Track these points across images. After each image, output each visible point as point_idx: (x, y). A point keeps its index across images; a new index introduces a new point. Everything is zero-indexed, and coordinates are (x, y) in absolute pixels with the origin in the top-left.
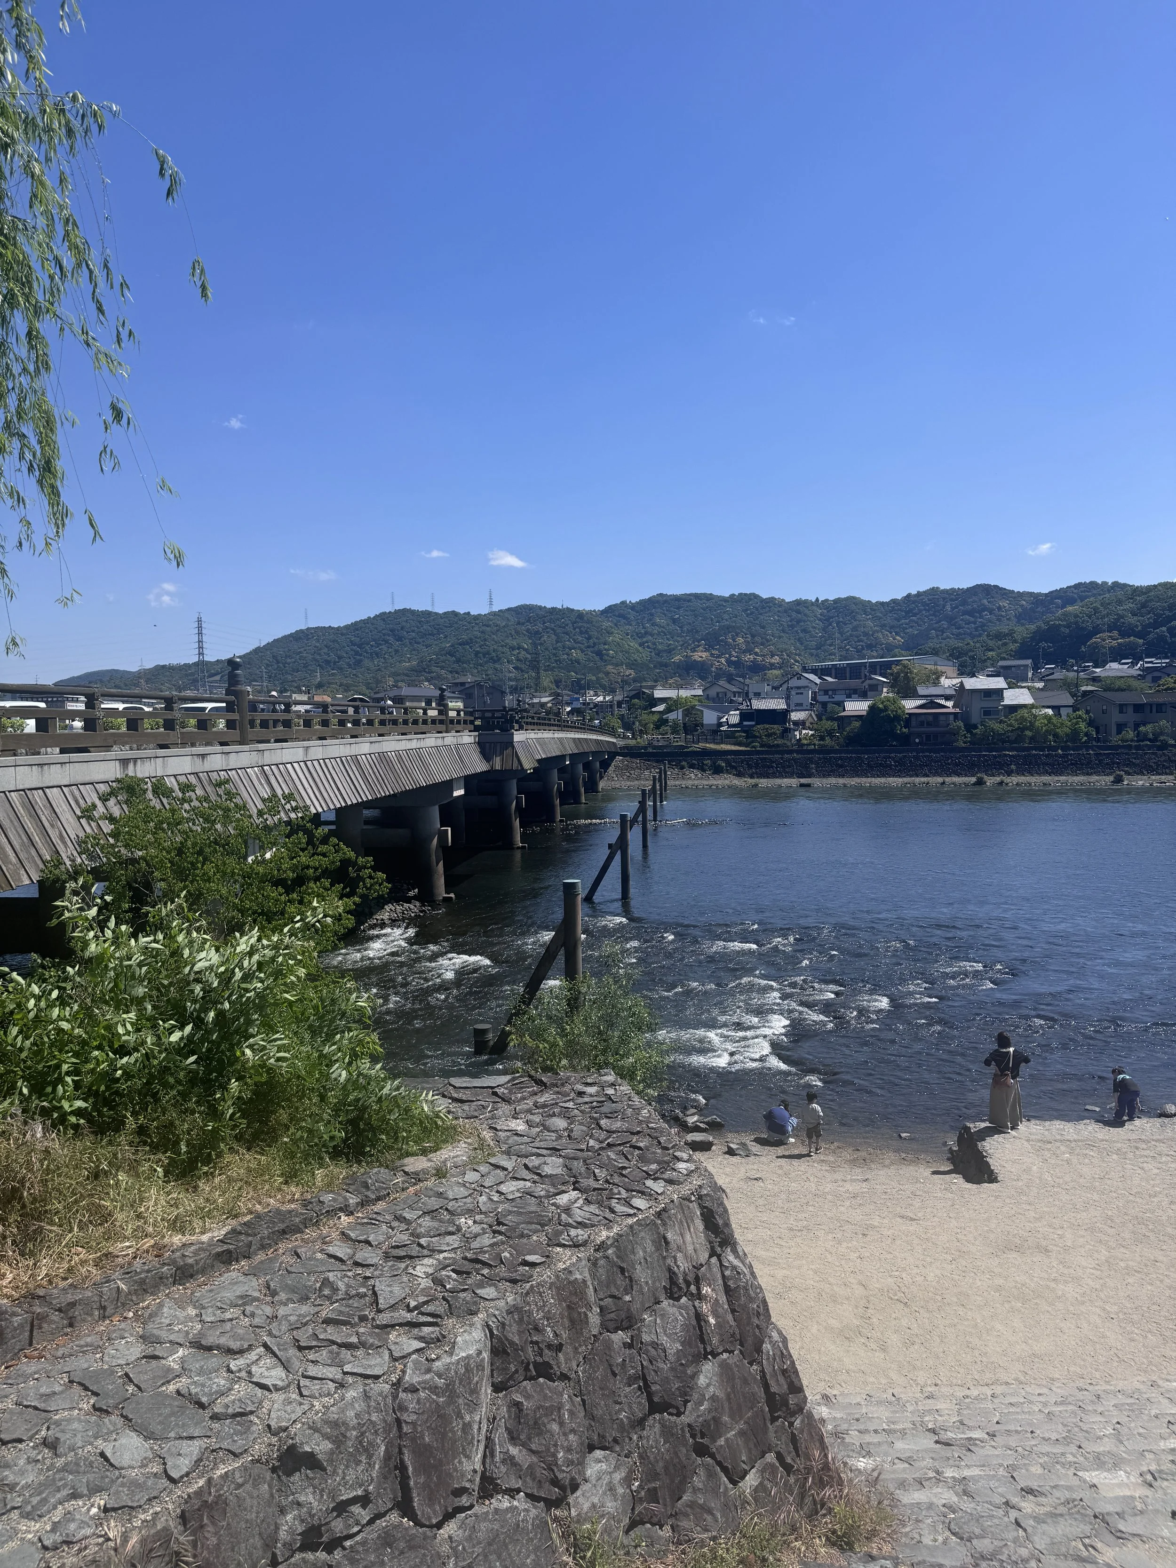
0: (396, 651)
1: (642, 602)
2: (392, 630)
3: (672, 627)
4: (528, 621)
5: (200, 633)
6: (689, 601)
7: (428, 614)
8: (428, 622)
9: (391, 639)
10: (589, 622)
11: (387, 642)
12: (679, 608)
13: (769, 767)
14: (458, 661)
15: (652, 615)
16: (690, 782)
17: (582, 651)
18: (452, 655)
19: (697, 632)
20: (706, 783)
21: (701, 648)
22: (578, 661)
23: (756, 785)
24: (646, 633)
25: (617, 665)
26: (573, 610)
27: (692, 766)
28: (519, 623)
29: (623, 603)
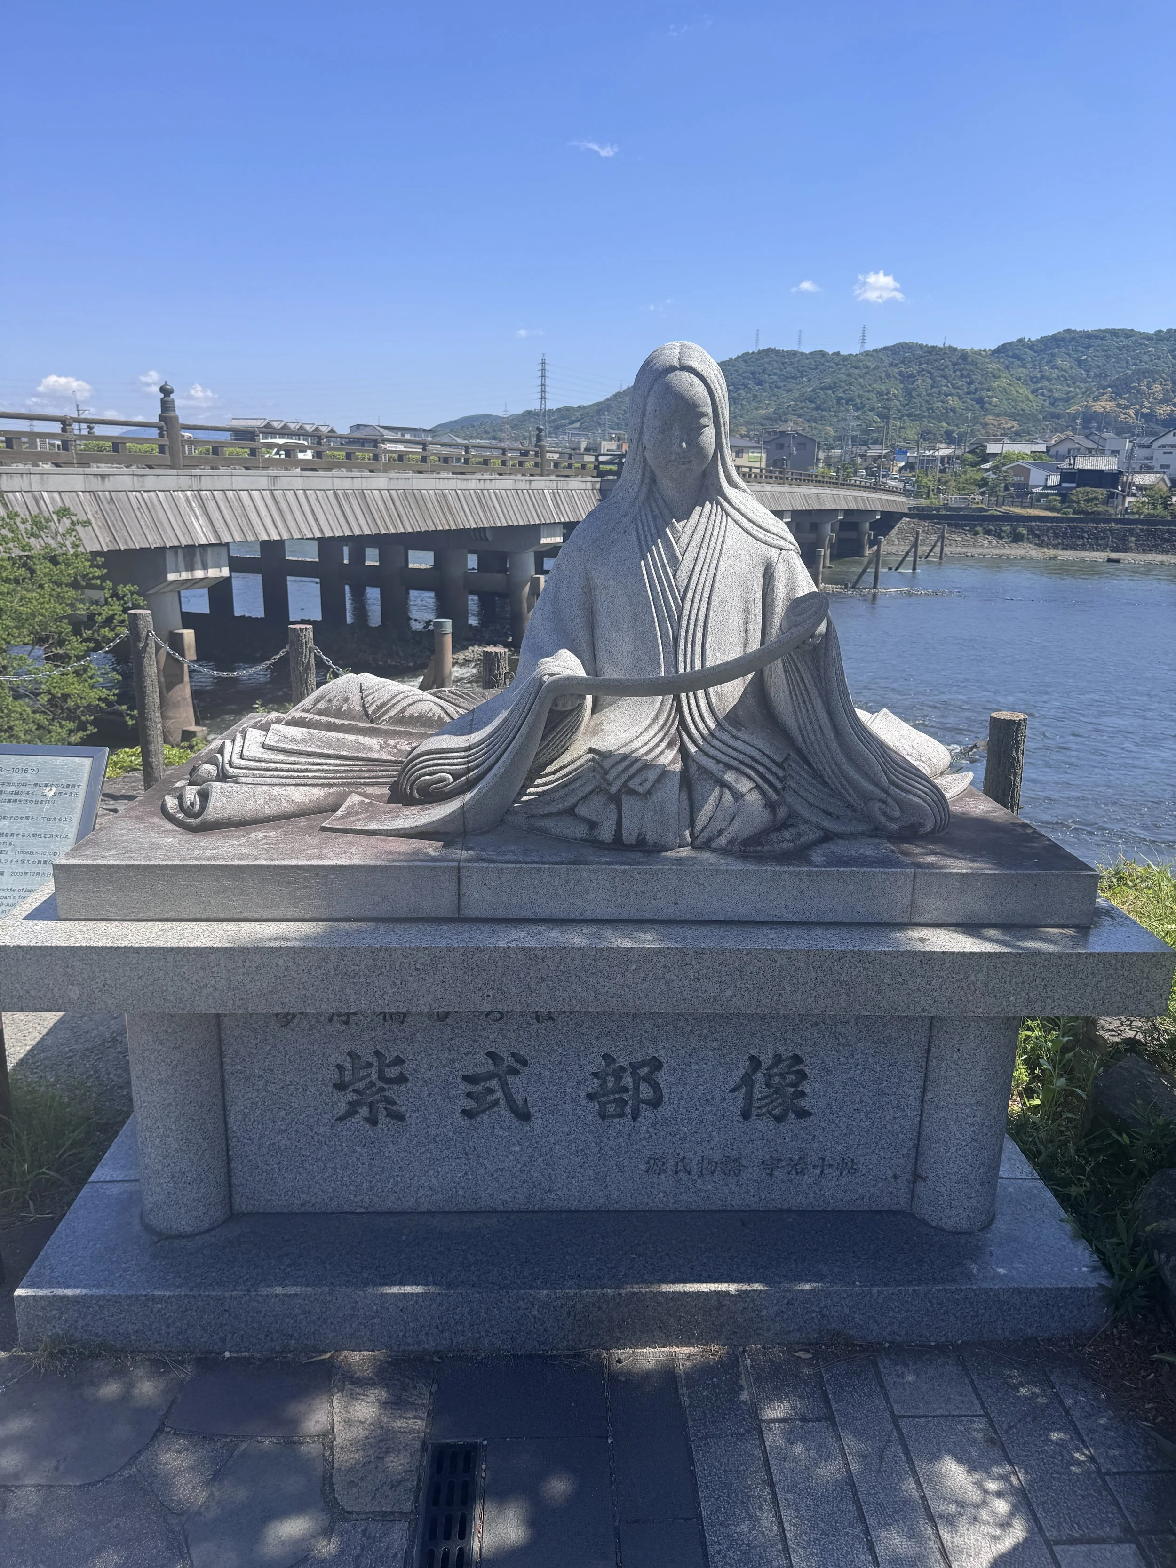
0: (755, 396)
1: (1044, 341)
2: (753, 373)
3: (1076, 371)
4: (903, 362)
5: (543, 376)
6: (1103, 339)
7: (793, 354)
8: (792, 363)
9: (751, 383)
10: (974, 363)
11: (746, 386)
12: (1088, 347)
13: (1078, 537)
14: (818, 408)
15: (1053, 355)
16: (980, 550)
17: (960, 398)
18: (811, 402)
19: (1107, 376)
20: (997, 551)
21: (1105, 397)
22: (954, 411)
23: (1054, 558)
24: (1042, 377)
25: (998, 415)
26: (955, 349)
27: (988, 532)
28: (891, 365)
29: (1021, 341)
